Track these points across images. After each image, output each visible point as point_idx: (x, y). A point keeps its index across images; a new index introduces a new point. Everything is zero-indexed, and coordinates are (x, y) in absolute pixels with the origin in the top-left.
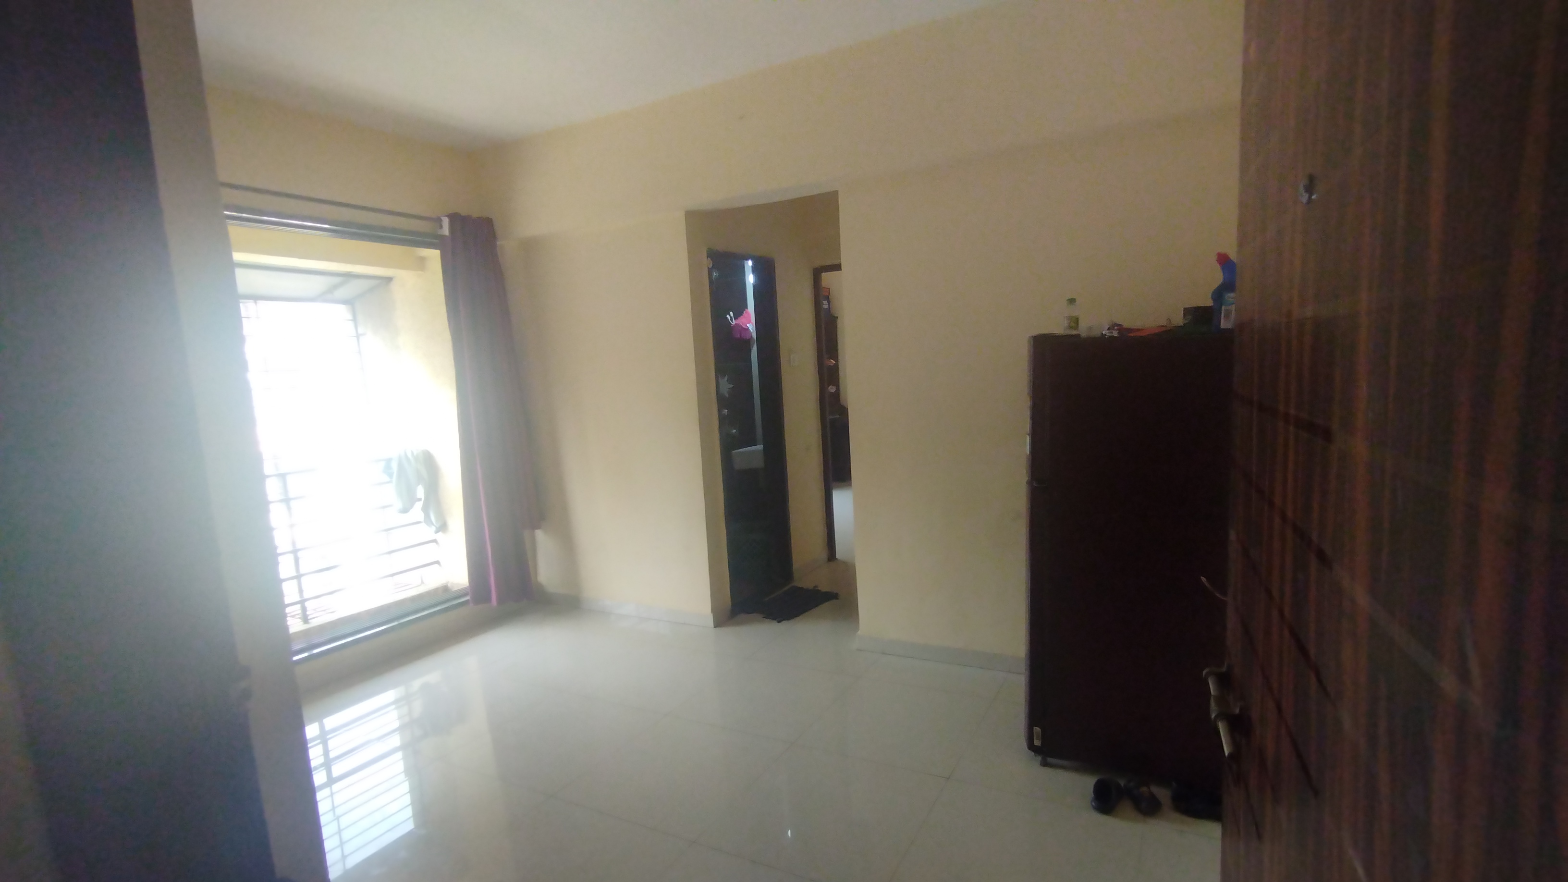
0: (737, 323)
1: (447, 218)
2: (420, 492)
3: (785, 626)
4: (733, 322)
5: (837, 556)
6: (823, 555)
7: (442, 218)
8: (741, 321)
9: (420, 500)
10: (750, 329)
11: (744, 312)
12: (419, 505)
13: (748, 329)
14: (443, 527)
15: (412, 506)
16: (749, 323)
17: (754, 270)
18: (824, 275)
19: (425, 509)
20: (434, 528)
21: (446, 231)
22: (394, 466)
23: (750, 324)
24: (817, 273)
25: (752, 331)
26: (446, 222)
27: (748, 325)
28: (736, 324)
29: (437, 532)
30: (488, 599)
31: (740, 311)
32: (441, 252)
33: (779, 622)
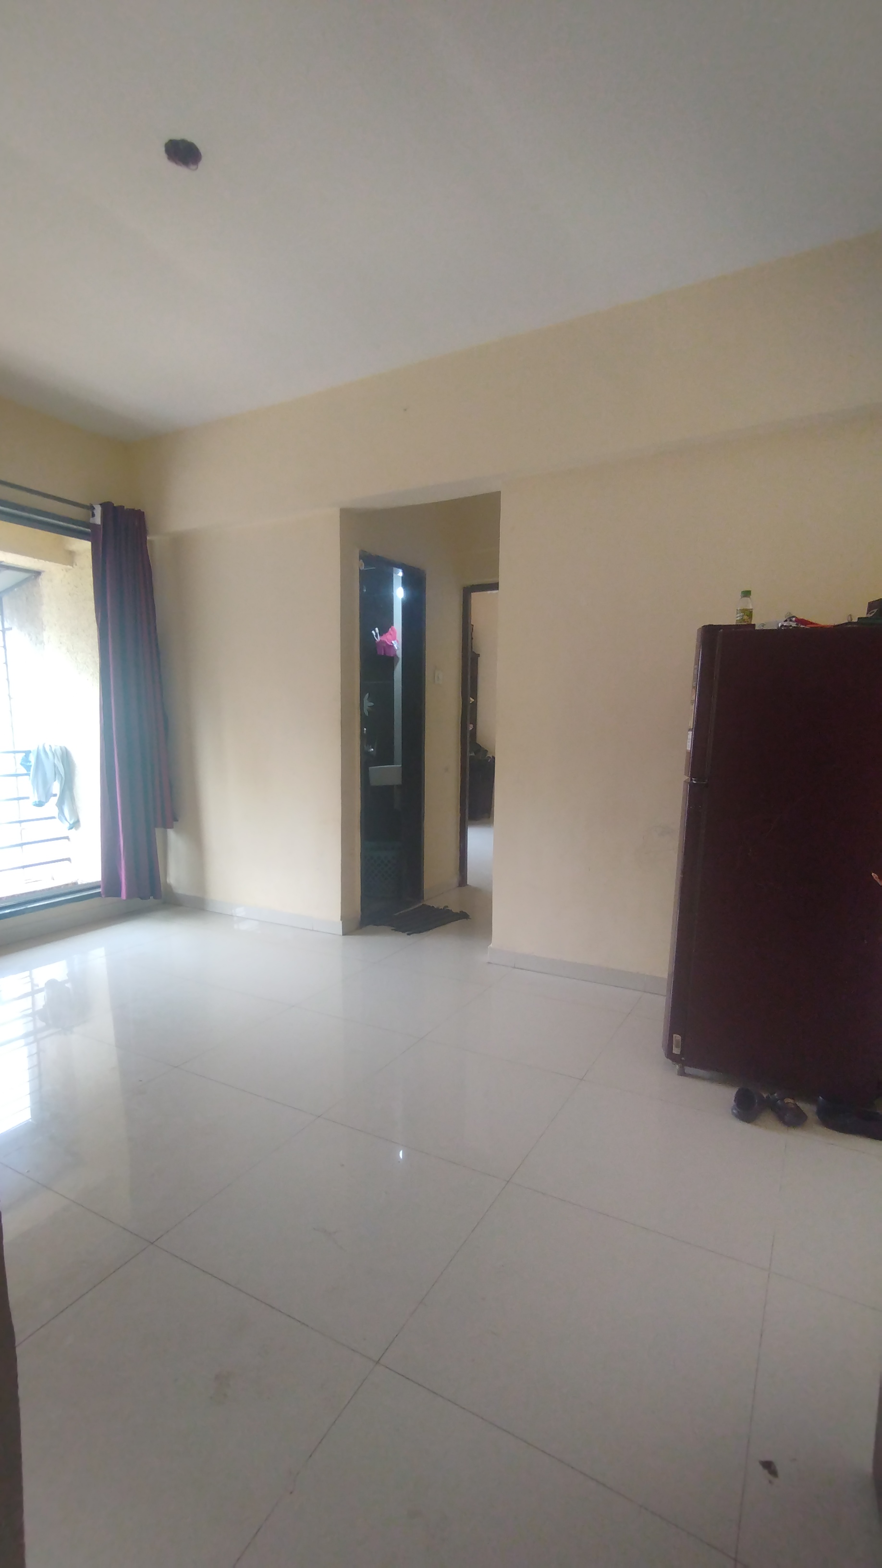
0: (382, 639)
1: (99, 506)
2: (56, 788)
3: (414, 938)
4: (377, 638)
5: (468, 883)
6: (455, 880)
7: (94, 506)
8: (386, 638)
9: (55, 795)
10: (395, 646)
11: (390, 629)
12: (54, 800)
13: (393, 646)
14: (76, 824)
15: (47, 800)
16: (394, 640)
17: (405, 583)
18: (475, 596)
19: (60, 804)
20: (67, 825)
21: (98, 520)
22: (32, 758)
23: (396, 641)
24: (467, 592)
25: (396, 648)
26: (98, 511)
27: (393, 642)
28: (380, 640)
29: (71, 828)
30: (118, 894)
31: (386, 626)
32: (92, 543)
33: (408, 934)
